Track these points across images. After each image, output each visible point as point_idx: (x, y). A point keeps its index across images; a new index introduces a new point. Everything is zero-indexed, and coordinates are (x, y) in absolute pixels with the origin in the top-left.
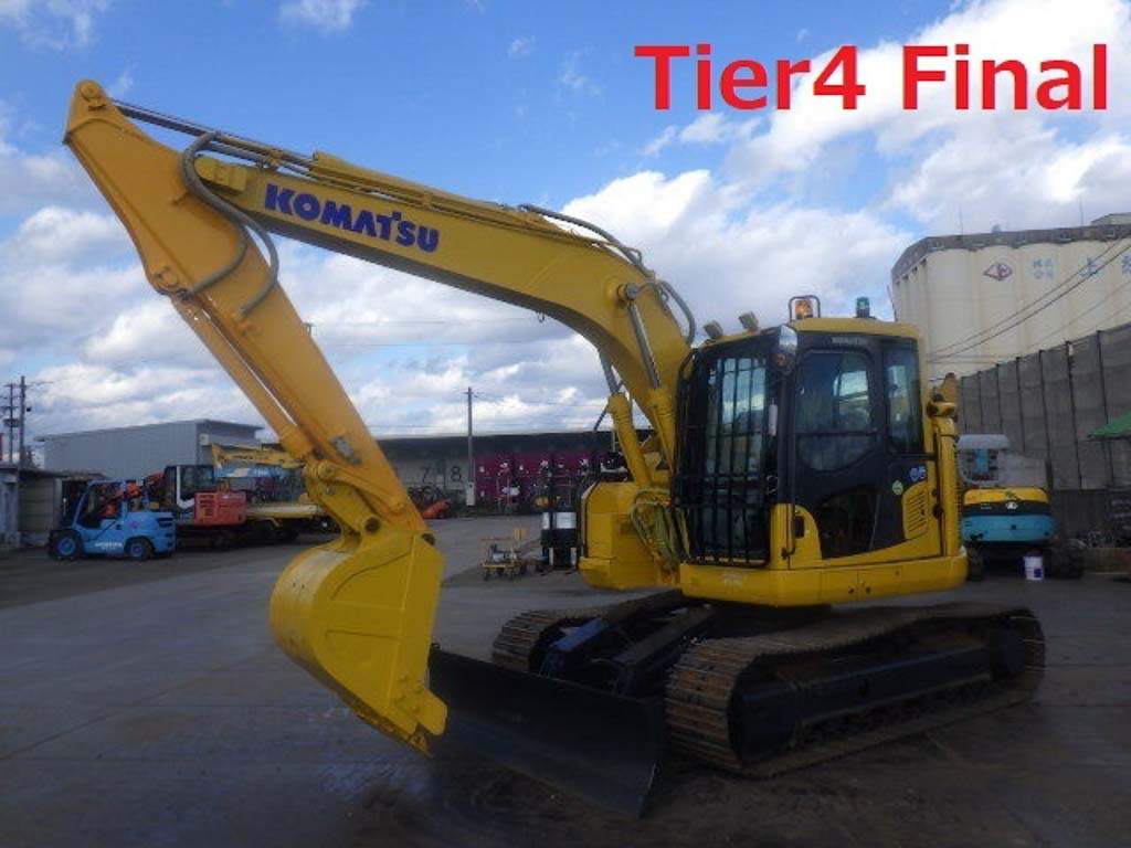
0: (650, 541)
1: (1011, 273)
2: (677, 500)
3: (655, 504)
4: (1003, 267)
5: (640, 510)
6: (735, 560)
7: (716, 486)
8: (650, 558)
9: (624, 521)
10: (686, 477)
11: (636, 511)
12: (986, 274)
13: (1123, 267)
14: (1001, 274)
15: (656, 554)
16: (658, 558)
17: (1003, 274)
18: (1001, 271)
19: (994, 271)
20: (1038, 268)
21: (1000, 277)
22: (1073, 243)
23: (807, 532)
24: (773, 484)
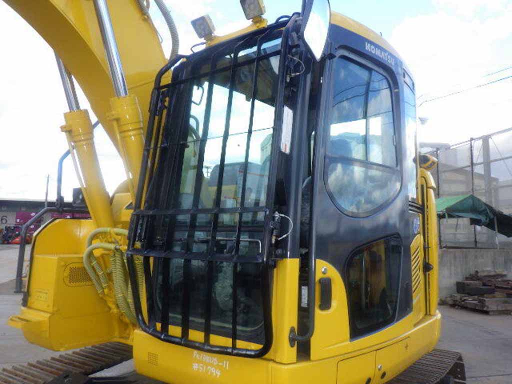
0: (106, 291)
2: (138, 245)
3: (112, 246)
5: (97, 253)
6: (241, 344)
7: (193, 226)
8: (106, 309)
9: (74, 266)
10: (151, 213)
11: (90, 254)
15: (113, 306)
16: (115, 310)
23: (334, 303)
24: (283, 226)
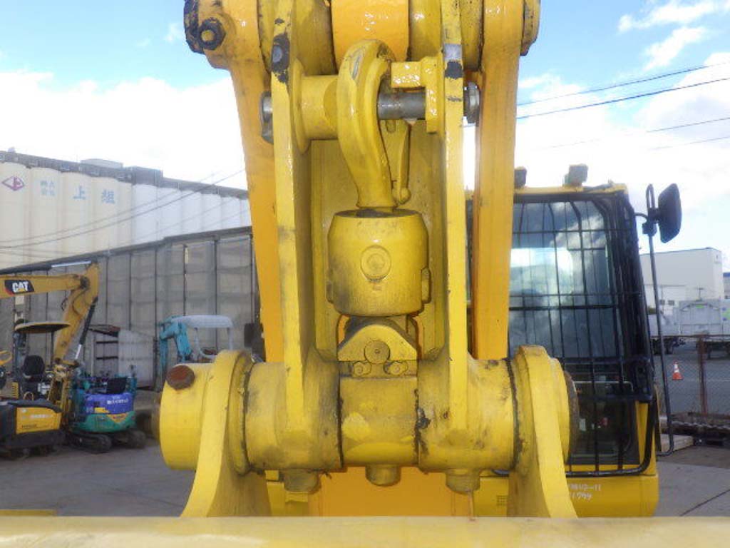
1: (23, 186)
4: (18, 180)
12: (3, 183)
13: (102, 197)
14: (16, 186)
17: (18, 186)
18: (15, 183)
19: (11, 183)
20: (43, 187)
21: (15, 188)
22: (71, 173)
